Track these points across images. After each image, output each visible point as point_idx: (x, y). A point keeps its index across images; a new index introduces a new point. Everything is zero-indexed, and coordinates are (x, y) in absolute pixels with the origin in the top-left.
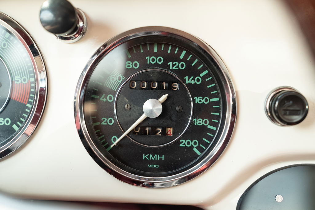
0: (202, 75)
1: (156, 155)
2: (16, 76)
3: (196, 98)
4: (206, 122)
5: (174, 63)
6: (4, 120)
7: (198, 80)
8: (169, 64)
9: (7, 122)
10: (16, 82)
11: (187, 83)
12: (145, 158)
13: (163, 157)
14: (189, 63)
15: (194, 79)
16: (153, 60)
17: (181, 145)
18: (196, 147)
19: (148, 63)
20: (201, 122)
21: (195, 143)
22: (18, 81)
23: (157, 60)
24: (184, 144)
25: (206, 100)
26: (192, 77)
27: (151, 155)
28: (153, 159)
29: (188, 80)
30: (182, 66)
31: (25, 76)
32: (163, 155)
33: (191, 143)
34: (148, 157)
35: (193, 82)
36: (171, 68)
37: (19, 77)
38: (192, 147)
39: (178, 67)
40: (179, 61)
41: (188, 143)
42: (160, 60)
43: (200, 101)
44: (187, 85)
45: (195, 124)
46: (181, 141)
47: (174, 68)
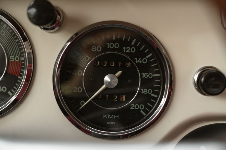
0: (147, 57)
1: (113, 115)
2: (11, 56)
3: (143, 74)
4: (150, 92)
5: (127, 48)
6: (1, 88)
7: (145, 61)
8: (123, 48)
9: (4, 89)
10: (11, 60)
11: (136, 62)
12: (105, 117)
13: (118, 117)
14: (138, 48)
15: (141, 60)
16: (112, 45)
17: (131, 108)
18: (142, 110)
19: (108, 47)
20: (146, 91)
21: (142, 107)
22: (12, 59)
23: (114, 46)
24: (134, 107)
25: (150, 76)
26: (140, 58)
27: (109, 115)
28: (111, 118)
29: (138, 60)
30: (133, 50)
31: (17, 56)
32: (118, 115)
33: (139, 107)
34: (107, 116)
35: (141, 62)
36: (125, 52)
37: (13, 57)
38: (139, 110)
39: (130, 50)
40: (131, 46)
41: (137, 107)
42: (117, 46)
43: (146, 76)
44: (136, 64)
45: (142, 93)
46: (131, 105)
47: (127, 51)
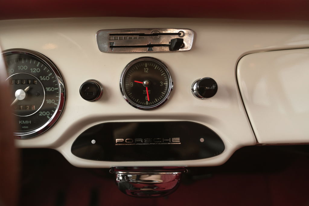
0: (49, 75)
1: (26, 121)
3: (47, 88)
4: (53, 101)
5: (34, 69)
7: (48, 78)
8: (31, 69)
11: (41, 80)
12: (20, 123)
13: (30, 122)
14: (42, 69)
15: (45, 77)
16: (22, 68)
17: (40, 115)
18: (48, 116)
19: (19, 69)
20: (50, 101)
21: (48, 114)
23: (24, 68)
24: (42, 114)
25: (53, 89)
26: (44, 77)
27: (23, 121)
28: (25, 123)
29: (42, 78)
30: (38, 70)
33: (46, 113)
34: (22, 122)
35: (45, 79)
36: (32, 72)
38: (46, 116)
39: (36, 71)
40: (37, 68)
41: (44, 113)
42: (26, 68)
43: (49, 90)
44: (41, 81)
45: (47, 103)
46: (40, 112)
47: (34, 72)
